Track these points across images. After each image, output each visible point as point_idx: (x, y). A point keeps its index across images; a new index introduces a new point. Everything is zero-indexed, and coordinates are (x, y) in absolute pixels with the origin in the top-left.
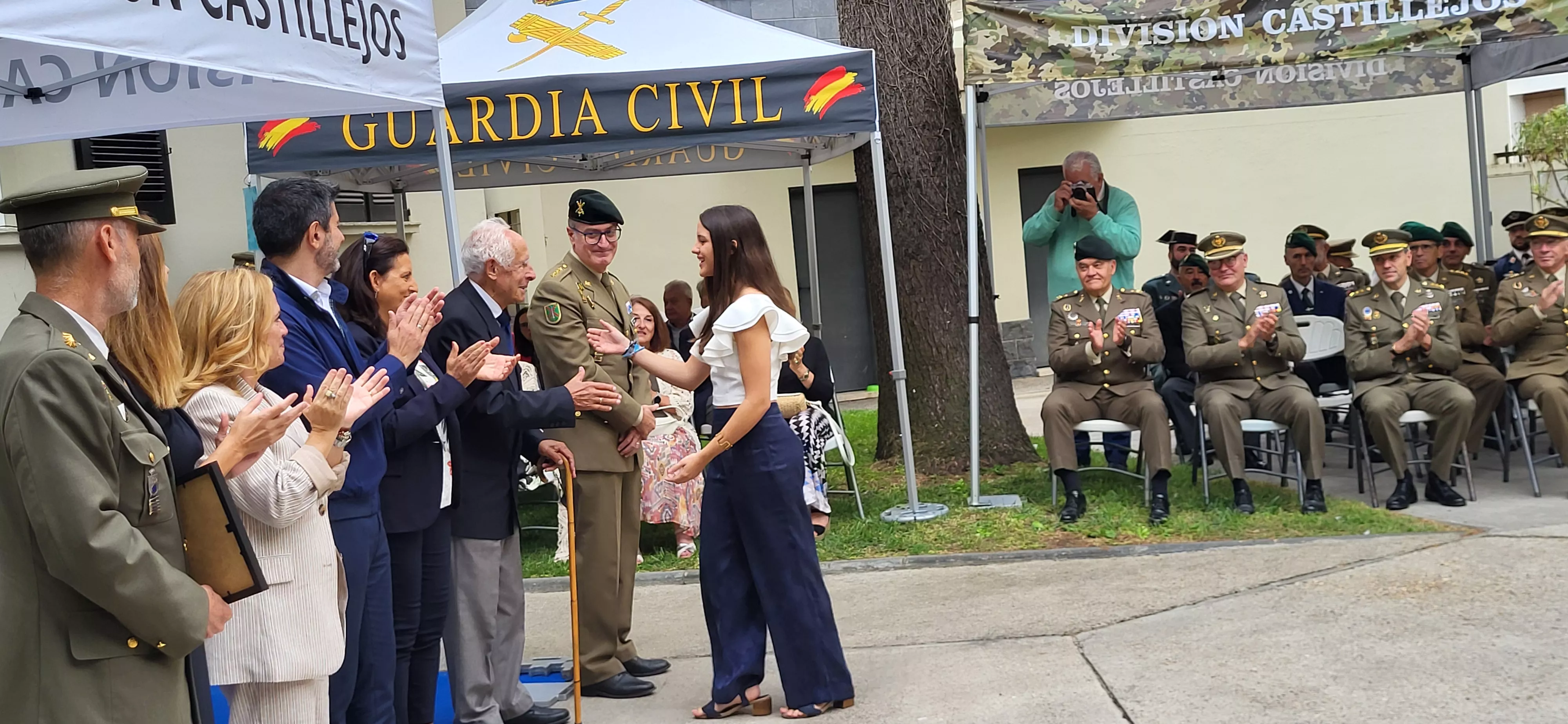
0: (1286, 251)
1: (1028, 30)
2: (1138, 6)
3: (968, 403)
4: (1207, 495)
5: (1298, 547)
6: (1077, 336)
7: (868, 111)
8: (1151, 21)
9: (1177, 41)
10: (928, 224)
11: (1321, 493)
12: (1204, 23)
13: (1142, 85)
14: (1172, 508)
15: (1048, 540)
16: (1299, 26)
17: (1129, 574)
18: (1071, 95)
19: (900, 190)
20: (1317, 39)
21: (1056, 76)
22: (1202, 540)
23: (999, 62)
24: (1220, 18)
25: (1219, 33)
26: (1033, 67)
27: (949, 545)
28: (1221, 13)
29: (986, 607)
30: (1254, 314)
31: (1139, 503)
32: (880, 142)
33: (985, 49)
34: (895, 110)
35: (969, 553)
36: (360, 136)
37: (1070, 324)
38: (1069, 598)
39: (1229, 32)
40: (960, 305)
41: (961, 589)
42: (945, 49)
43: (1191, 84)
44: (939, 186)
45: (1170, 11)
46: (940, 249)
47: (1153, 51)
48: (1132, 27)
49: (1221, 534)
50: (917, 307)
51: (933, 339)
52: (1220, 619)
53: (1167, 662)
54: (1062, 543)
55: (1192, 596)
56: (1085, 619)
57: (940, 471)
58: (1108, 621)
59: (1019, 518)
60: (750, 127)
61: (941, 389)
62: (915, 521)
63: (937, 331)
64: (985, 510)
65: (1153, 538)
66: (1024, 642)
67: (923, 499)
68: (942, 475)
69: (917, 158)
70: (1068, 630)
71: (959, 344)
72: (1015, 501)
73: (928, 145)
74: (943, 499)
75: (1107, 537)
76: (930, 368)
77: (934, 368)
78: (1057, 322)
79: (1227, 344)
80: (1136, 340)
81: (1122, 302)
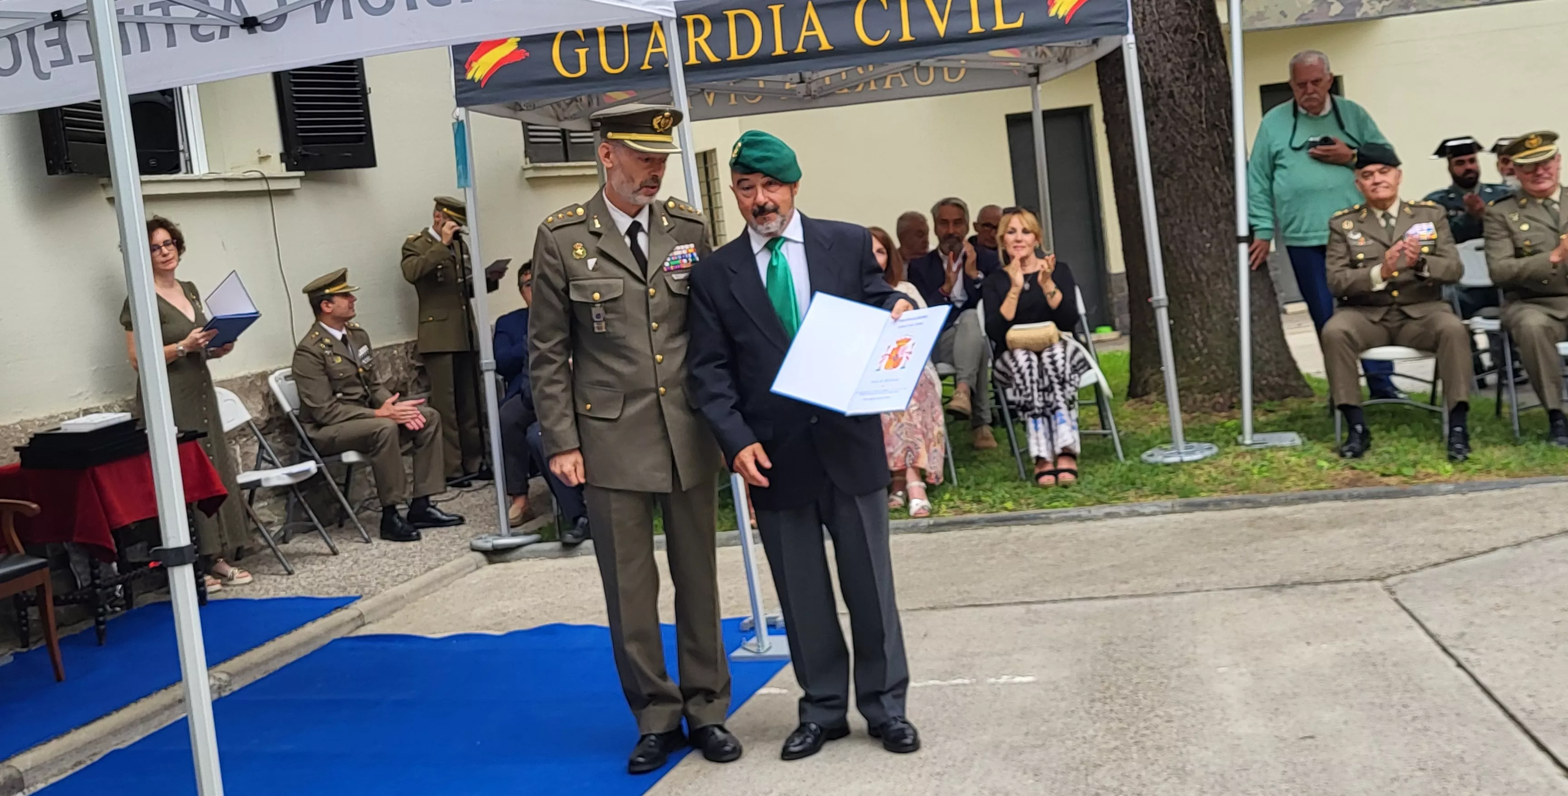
3: (1233, 334)
4: (1516, 427)
6: (1360, 256)
7: (1120, 12)
10: (1183, 137)
14: (1475, 442)
15: (1336, 480)
17: (1434, 514)
22: (1516, 476)
27: (1223, 487)
31: (1438, 438)
32: (1133, 46)
35: (1248, 496)
36: (571, 60)
37: (1352, 243)
38: (1368, 540)
40: (1221, 226)
44: (1194, 96)
46: (1197, 165)
49: (1538, 470)
50: (1172, 230)
51: (1192, 265)
52: (1552, 561)
53: (1497, 607)
54: (1352, 483)
55: (1515, 537)
56: (1393, 563)
57: (1203, 409)
58: (1420, 563)
59: (1299, 457)
60: (990, 36)
61: (1202, 321)
62: (1182, 462)
63: (1195, 255)
64: (1261, 449)
65: (1457, 476)
66: (1326, 587)
67: (1189, 438)
68: (1205, 413)
69: (1169, 66)
70: (1374, 574)
71: (1221, 270)
72: (1292, 439)
73: (1181, 50)
74: (1210, 438)
75: (1405, 476)
76: (1189, 296)
77: (1193, 296)
78: (1337, 241)
79: (1537, 256)
80: (1429, 259)
81: (1412, 216)
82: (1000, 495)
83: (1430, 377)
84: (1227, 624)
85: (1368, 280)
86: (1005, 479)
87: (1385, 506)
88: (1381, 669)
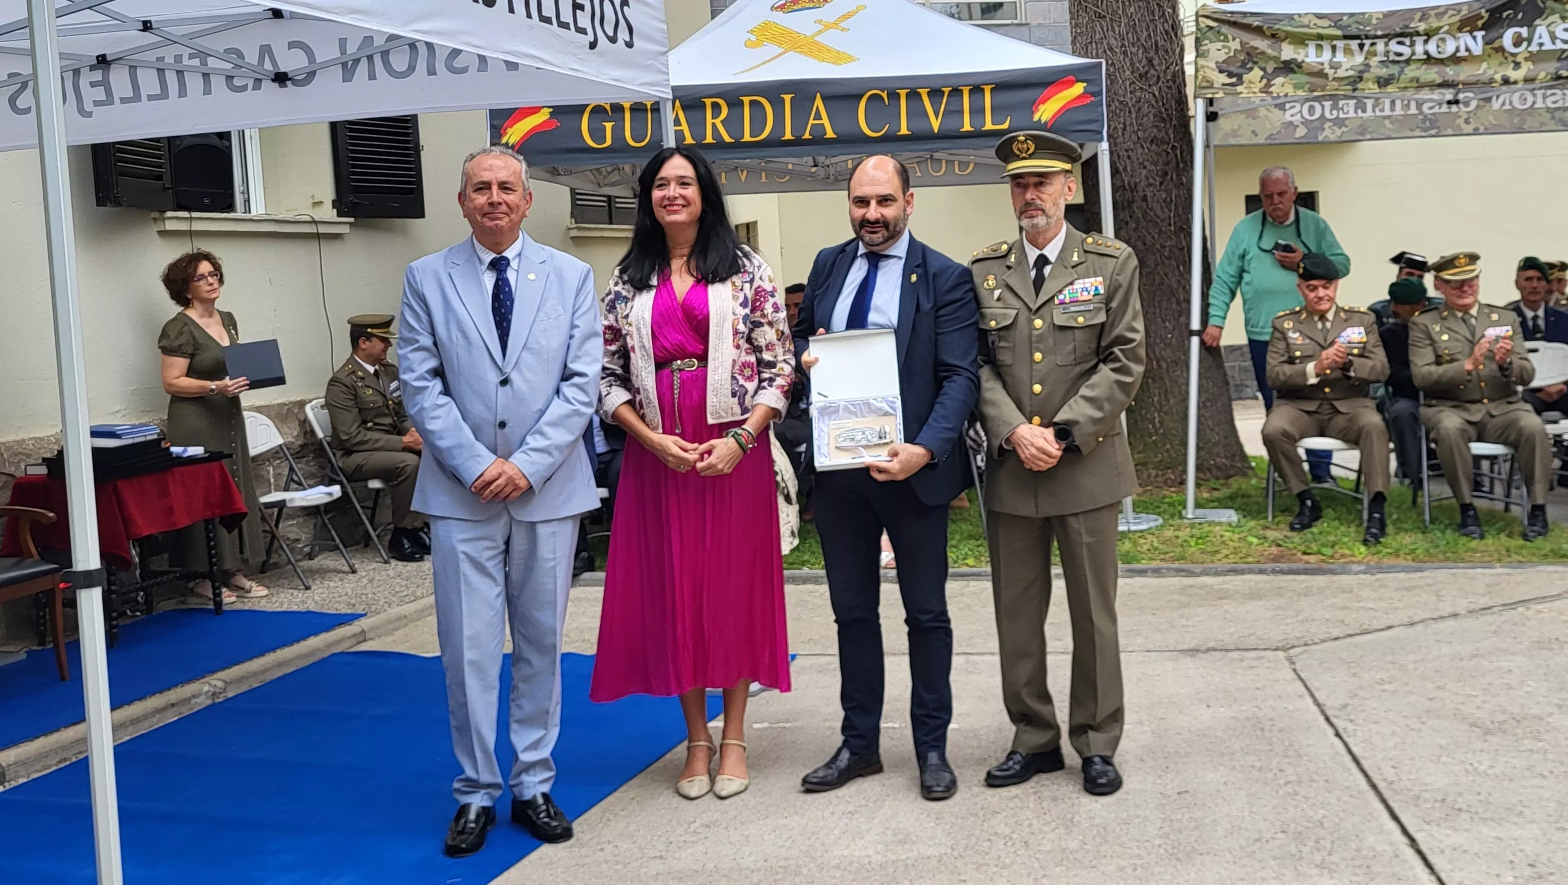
0: (1518, 275)
1: (1261, 44)
2: (1374, 21)
3: (1185, 417)
4: (1427, 517)
5: (1521, 574)
6: (1298, 354)
7: (1095, 121)
8: (1388, 37)
9: (1414, 57)
10: (1153, 238)
11: (1545, 520)
12: (1443, 40)
13: (1374, 107)
14: (1390, 529)
15: (1262, 555)
16: (1541, 45)
17: (1344, 592)
18: (1302, 117)
19: (1126, 204)
20: (1559, 59)
21: (1286, 91)
22: (1422, 561)
23: (1230, 75)
24: (1459, 35)
25: (1457, 50)
26: (1265, 81)
27: (1162, 556)
28: (1460, 30)
29: (1198, 619)
30: (1483, 336)
31: (1357, 522)
32: (1107, 153)
33: (1217, 63)
34: (1124, 124)
35: (1183, 565)
36: (597, 134)
37: (1291, 342)
38: (1282, 613)
39: (1467, 50)
40: (1182, 319)
41: (1172, 600)
42: (1177, 65)
43: (1425, 108)
44: (1165, 201)
45: (1407, 27)
46: (1163, 263)
47: (1387, 67)
48: (1367, 42)
49: (1441, 557)
51: (1154, 352)
52: (1438, 641)
53: (1382, 682)
54: (1276, 559)
55: (1410, 617)
56: (1299, 635)
57: (1156, 484)
58: (1322, 638)
59: (1233, 532)
60: (978, 134)
61: (1160, 403)
62: (1129, 531)
63: (1157, 344)
64: (1200, 524)
65: (1370, 557)
66: (1235, 654)
67: (1138, 510)
68: (1157, 487)
69: (1144, 172)
70: (1280, 645)
71: (1179, 358)
72: (1231, 516)
73: (1155, 159)
74: (1158, 510)
75: (1323, 555)
76: (1150, 381)
77: (1154, 381)
78: (1278, 339)
79: (1456, 364)
80: (1356, 360)
81: (1346, 321)
82: (963, 552)
83: (1356, 467)
84: (1140, 684)
85: (1304, 375)
86: (970, 537)
87: (1303, 582)
88: (1267, 734)
